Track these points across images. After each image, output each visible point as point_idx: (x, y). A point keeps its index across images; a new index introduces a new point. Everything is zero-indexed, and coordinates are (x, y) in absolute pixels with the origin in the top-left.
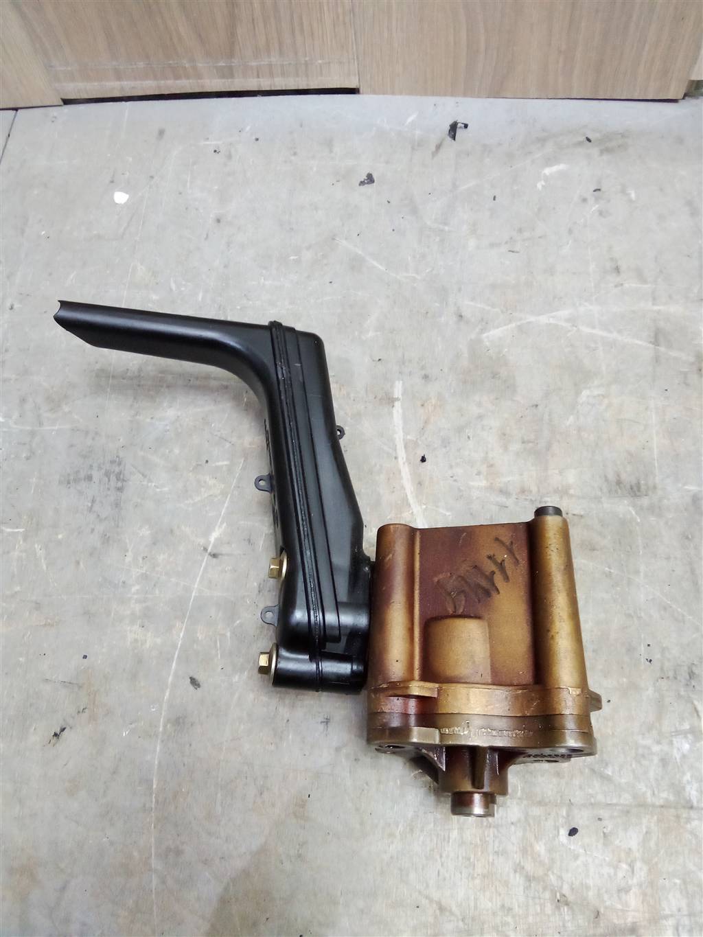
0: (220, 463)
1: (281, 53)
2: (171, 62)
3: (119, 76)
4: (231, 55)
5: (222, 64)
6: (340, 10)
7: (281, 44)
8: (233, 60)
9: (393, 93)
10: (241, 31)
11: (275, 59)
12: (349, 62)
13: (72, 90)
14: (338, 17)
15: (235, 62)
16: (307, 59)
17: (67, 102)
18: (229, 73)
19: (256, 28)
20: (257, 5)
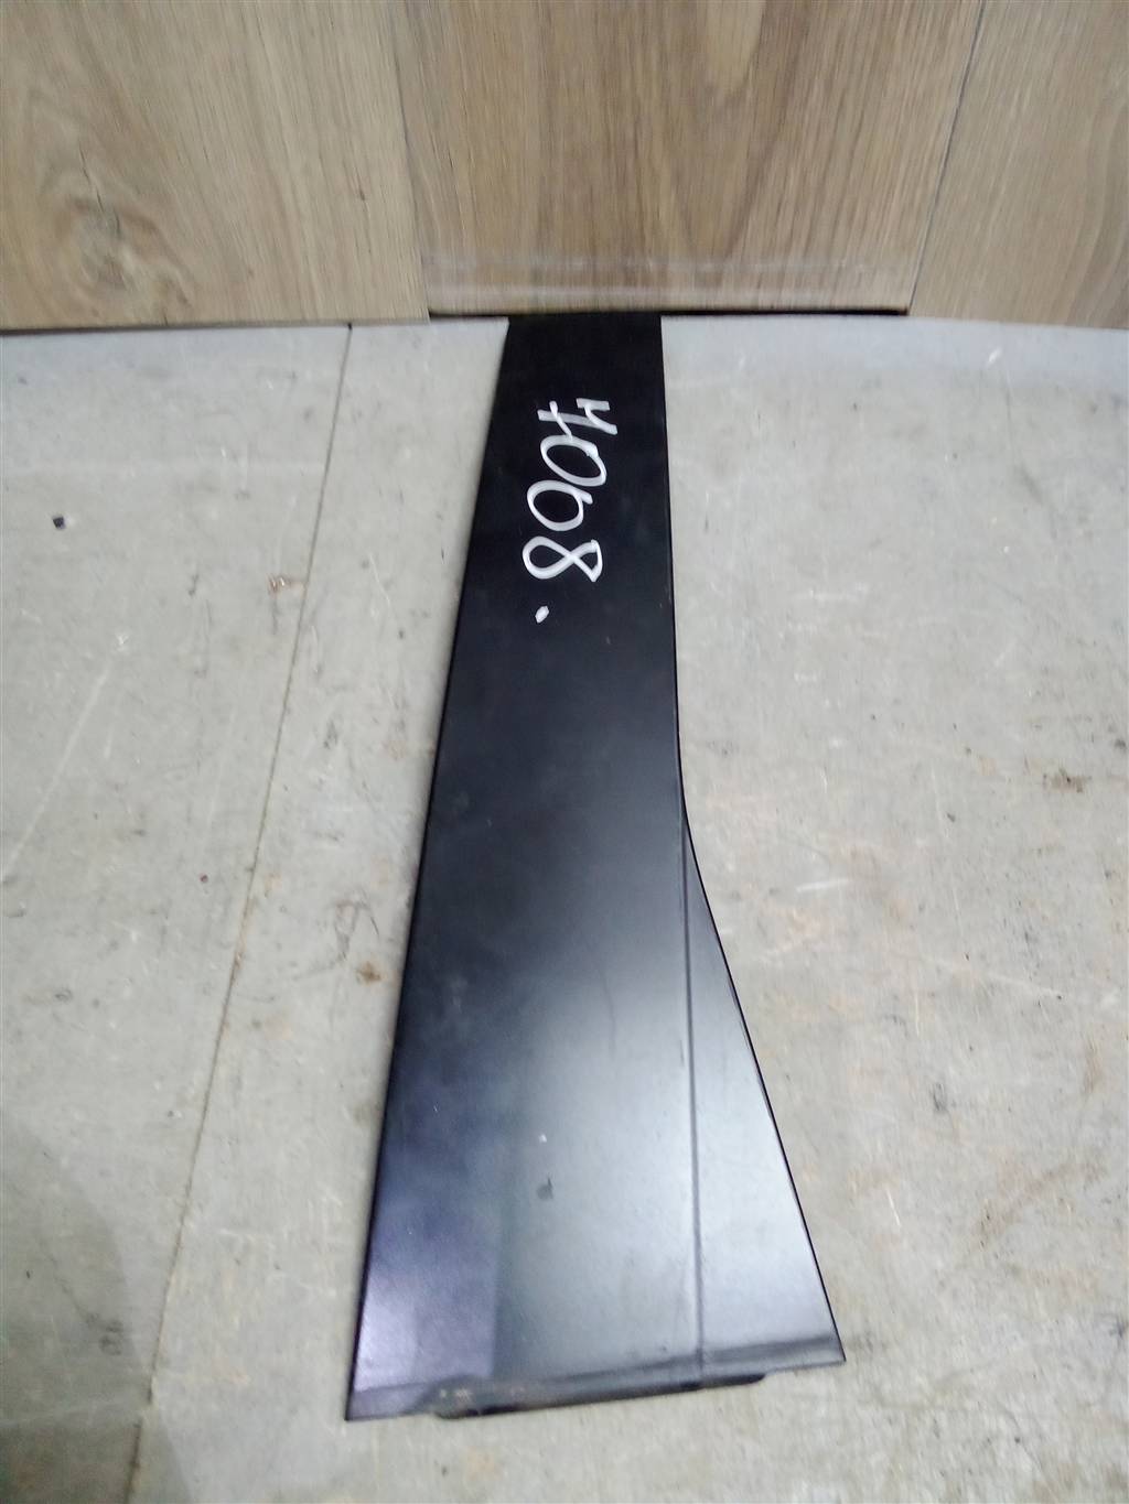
0: (808, 887)
1: (806, 249)
2: (628, 260)
3: (537, 278)
4: (729, 252)
5: (707, 267)
6: (919, 193)
8: (727, 263)
9: (959, 316)
10: (755, 219)
11: (794, 262)
12: (907, 270)
13: (451, 299)
14: (912, 204)
15: (731, 266)
16: (844, 262)
17: (435, 316)
18: (714, 280)
19: (781, 217)
20: (793, 182)
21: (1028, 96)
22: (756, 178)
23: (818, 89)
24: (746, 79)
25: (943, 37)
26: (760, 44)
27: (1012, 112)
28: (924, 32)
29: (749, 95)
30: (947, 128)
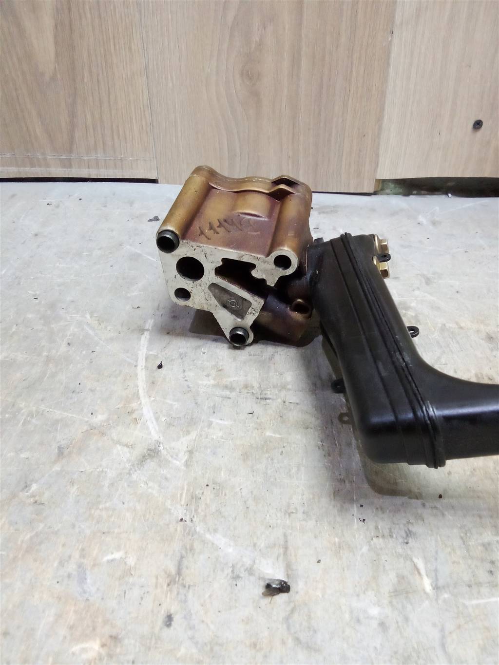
1: (104, 150)
2: (29, 154)
4: (71, 151)
5: (63, 157)
6: (144, 123)
7: (104, 144)
8: (72, 155)
9: (181, 183)
10: (78, 134)
11: (100, 155)
12: (151, 160)
14: (142, 128)
15: (74, 156)
16: (122, 156)
18: (68, 164)
19: (88, 132)
20: (89, 117)
21: (174, 78)
22: (72, 115)
23: (86, 74)
24: (55, 68)
25: (130, 49)
26: (57, 55)
27: (170, 84)
28: (122, 47)
29: (59, 76)
30: (146, 92)
